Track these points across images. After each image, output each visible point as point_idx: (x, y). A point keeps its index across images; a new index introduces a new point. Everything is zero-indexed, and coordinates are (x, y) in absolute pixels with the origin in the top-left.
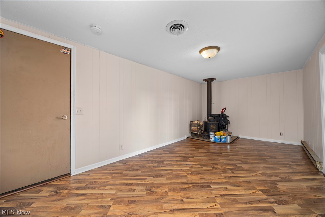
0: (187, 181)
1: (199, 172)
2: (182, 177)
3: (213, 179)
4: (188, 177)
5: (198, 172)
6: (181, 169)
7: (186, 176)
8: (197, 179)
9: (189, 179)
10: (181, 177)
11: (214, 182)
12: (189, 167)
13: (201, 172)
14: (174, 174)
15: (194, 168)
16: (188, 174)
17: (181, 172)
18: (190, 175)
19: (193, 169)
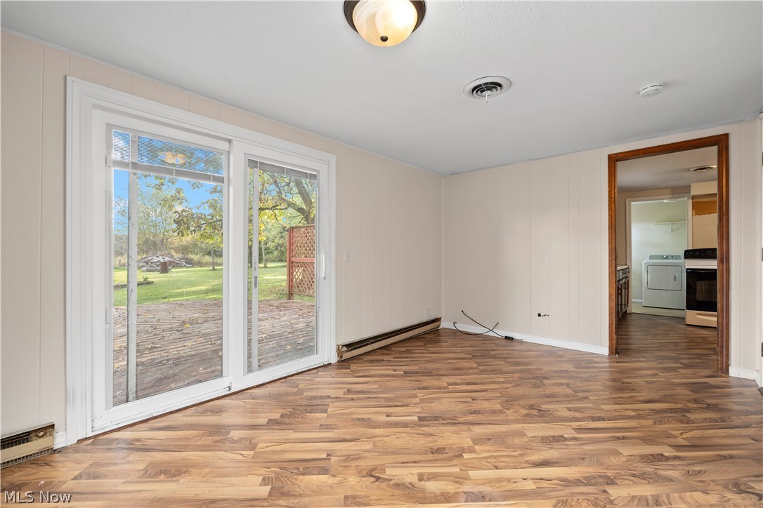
0: (469, 430)
1: (437, 456)
2: (487, 439)
3: (403, 435)
4: (470, 440)
5: (441, 456)
6: (496, 468)
7: (476, 441)
8: (446, 434)
9: (466, 434)
10: (490, 439)
11: (406, 427)
12: (468, 478)
13: (430, 456)
14: (515, 448)
15: (450, 475)
16: (471, 451)
17: (494, 457)
18: (465, 446)
19: (456, 470)
